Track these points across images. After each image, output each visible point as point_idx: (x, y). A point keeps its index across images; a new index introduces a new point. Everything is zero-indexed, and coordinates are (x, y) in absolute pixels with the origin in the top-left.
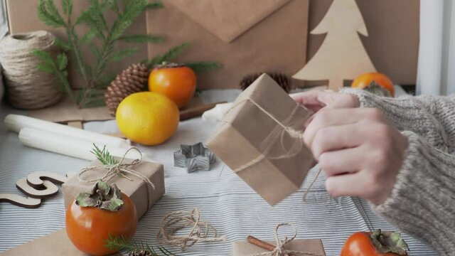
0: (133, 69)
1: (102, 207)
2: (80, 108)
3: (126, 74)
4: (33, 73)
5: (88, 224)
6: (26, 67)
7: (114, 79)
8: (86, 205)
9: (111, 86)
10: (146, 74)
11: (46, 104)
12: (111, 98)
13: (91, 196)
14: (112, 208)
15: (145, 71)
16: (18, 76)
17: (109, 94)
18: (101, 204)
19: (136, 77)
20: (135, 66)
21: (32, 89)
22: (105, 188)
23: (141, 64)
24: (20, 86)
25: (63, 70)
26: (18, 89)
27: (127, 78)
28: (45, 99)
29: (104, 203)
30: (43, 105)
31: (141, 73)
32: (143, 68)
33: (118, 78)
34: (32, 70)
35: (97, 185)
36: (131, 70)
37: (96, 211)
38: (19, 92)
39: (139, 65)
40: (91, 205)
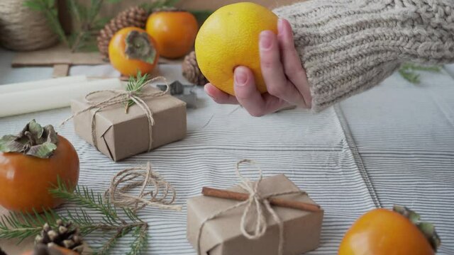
0: (130, 11)
1: (29, 153)
2: (73, 52)
3: (121, 17)
4: (23, 11)
5: (10, 174)
6: (15, 4)
7: (109, 22)
8: (8, 150)
9: (104, 28)
10: (144, 18)
11: (38, 46)
12: (102, 41)
13: (18, 140)
14: (42, 154)
15: (143, 15)
16: (7, 14)
17: (102, 37)
18: (29, 149)
19: (132, 20)
20: (133, 9)
21: (22, 29)
22: (38, 130)
23: (139, 8)
24: (10, 24)
25: (53, 8)
26: (8, 28)
27: (122, 20)
28: (37, 40)
29: (32, 147)
30: (34, 47)
31: (139, 17)
32: (140, 11)
33: (113, 21)
34: (21, 8)
35: (28, 126)
36: (128, 13)
37: (22, 157)
38: (9, 31)
39: (137, 8)
40: (15, 150)
